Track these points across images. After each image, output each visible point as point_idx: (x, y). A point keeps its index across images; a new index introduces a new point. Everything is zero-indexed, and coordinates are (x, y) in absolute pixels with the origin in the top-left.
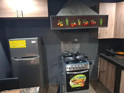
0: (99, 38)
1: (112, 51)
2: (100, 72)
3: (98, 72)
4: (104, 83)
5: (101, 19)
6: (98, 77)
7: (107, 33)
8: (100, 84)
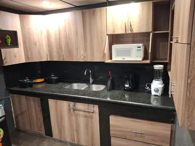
0: (6, 65)
1: (27, 80)
2: (16, 117)
3: (14, 117)
4: (28, 128)
5: (7, 36)
6: (15, 126)
7: (15, 56)
8: (22, 134)
